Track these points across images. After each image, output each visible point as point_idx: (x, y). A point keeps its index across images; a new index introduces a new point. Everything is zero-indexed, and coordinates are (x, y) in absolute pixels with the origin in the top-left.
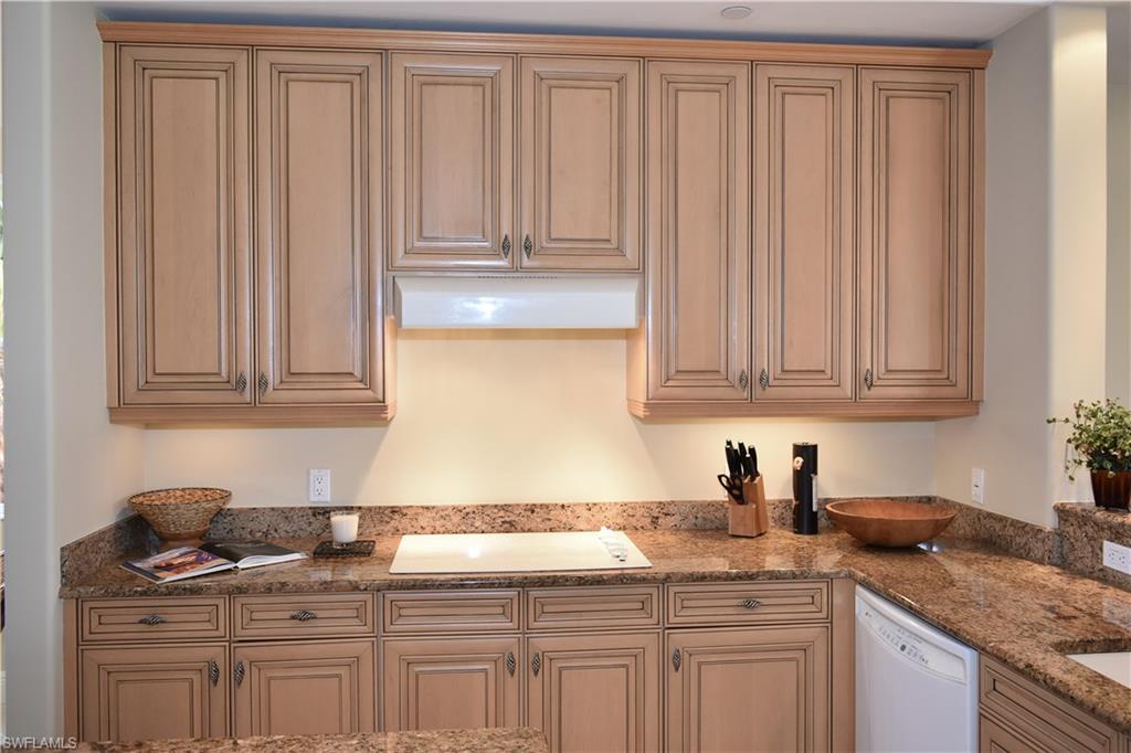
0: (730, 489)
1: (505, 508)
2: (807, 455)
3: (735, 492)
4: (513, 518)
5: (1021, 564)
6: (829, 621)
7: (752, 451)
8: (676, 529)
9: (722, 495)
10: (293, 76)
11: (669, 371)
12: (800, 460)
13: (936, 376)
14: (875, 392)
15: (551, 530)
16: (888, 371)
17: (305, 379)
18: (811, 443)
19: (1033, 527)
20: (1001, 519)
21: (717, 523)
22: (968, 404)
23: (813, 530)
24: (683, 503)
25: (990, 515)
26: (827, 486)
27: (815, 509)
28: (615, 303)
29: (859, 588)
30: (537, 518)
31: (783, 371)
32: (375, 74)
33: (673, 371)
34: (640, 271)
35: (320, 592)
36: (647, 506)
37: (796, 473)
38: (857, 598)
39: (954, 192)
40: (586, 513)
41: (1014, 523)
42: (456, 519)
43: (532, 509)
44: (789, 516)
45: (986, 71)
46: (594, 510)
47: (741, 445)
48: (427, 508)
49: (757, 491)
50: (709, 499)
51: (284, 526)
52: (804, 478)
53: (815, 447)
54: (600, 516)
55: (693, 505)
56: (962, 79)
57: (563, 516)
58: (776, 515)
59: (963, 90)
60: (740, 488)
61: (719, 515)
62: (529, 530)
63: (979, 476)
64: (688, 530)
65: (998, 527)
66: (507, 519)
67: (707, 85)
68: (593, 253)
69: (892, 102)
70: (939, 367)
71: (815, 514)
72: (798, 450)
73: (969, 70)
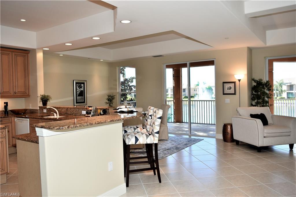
2: (6, 104)
6: (11, 123)
14: (16, 94)
16: (18, 92)
18: (7, 102)
22: (28, 96)
23: (8, 114)
26: (10, 108)
37: (5, 106)
38: (15, 119)
41: (35, 110)
45: (30, 54)
56: (26, 54)
59: (26, 56)
63: (31, 105)
69: (17, 57)
70: (24, 91)
71: (8, 112)
72: (5, 103)
73: (27, 53)
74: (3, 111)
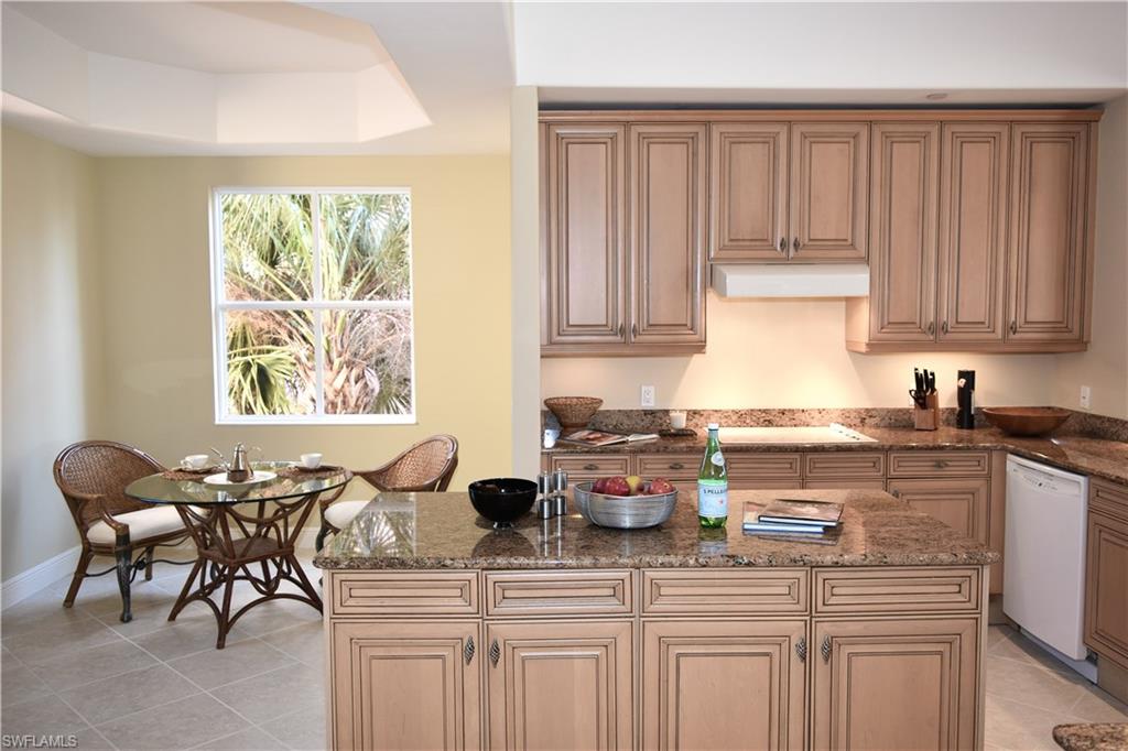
0: (916, 399)
1: (765, 411)
2: (968, 376)
3: (921, 401)
4: (771, 417)
5: (1114, 443)
6: (989, 477)
7: (932, 374)
8: (877, 426)
9: (910, 403)
10: (651, 140)
11: (885, 323)
12: (963, 381)
13: (1059, 326)
14: (1017, 336)
15: (795, 426)
16: (1026, 322)
17: (658, 328)
18: (969, 369)
19: (1122, 421)
20: (1099, 417)
21: (904, 423)
22: (1080, 344)
23: (971, 427)
24: (882, 410)
25: (1093, 416)
26: (981, 399)
27: (973, 412)
28: (856, 281)
29: (1010, 456)
30: (786, 418)
31: (957, 322)
32: (702, 136)
33: (886, 323)
34: (867, 260)
35: (687, 452)
36: (858, 411)
37: (960, 388)
38: (1008, 462)
39: (1075, 204)
40: (818, 416)
41: (1109, 419)
42: (735, 418)
43: (783, 412)
44: (953, 418)
45: (1100, 124)
46: (824, 412)
47: (925, 371)
48: (716, 411)
49: (934, 400)
50: (899, 407)
51: (626, 422)
52: (965, 394)
53: (973, 372)
54: (827, 417)
55: (888, 411)
56: (1081, 129)
57: (803, 417)
58: (944, 418)
59: (1083, 134)
60: (924, 398)
61: (906, 417)
62: (781, 426)
63: (1086, 391)
64: (885, 427)
65: (1098, 422)
66: (767, 418)
67: (912, 139)
68: (837, 248)
69: (1034, 145)
70: (1061, 320)
71: (972, 416)
72: (962, 374)
73: (1088, 122)
74: (953, 410)
